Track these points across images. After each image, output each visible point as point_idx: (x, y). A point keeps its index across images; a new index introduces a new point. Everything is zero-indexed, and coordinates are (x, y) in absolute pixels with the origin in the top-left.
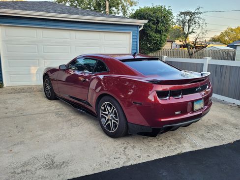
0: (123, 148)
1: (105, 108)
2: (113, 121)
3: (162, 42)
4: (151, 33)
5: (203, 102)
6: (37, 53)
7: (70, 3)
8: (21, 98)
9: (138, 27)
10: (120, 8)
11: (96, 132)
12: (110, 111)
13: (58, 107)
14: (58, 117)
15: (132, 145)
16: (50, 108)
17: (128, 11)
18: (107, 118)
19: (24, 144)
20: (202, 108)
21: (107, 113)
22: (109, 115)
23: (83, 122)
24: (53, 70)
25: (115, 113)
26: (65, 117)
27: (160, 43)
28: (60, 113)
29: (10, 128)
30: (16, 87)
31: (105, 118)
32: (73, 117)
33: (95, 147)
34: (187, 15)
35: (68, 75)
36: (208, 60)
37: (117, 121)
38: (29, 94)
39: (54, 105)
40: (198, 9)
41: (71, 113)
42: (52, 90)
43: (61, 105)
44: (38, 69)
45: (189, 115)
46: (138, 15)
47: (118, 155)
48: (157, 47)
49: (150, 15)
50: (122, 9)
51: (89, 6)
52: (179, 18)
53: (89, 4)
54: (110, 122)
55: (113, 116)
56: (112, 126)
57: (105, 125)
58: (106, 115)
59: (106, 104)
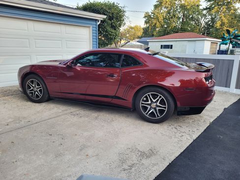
1: (147, 99)
2: (158, 108)
9: (97, 21)
12: (154, 101)
31: (147, 108)
54: (153, 110)
55: (158, 104)
56: (157, 113)
57: (147, 114)
58: (148, 104)
59: (149, 95)
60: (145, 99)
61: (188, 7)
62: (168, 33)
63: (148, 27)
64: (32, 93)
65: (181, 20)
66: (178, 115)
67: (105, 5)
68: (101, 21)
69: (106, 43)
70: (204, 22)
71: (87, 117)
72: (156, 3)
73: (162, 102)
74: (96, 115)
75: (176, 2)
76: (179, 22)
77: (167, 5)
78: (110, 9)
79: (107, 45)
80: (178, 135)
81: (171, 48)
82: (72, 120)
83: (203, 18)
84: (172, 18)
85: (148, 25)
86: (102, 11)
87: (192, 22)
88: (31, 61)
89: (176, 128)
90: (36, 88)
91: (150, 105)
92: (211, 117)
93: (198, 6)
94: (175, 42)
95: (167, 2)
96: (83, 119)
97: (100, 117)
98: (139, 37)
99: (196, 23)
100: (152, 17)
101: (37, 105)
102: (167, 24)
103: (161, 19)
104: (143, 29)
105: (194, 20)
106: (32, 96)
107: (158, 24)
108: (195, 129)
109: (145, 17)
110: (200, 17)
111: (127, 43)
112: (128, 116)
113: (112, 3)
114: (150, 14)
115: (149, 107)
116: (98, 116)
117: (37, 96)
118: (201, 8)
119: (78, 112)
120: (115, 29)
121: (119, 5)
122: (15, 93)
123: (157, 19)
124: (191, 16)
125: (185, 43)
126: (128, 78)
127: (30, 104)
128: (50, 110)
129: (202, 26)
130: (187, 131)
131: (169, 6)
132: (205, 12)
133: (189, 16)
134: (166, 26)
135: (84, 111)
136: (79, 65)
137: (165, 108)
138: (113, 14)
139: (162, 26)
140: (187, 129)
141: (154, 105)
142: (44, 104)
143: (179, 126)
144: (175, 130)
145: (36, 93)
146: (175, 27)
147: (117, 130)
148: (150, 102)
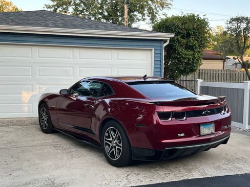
0: (126, 175)
1: (109, 134)
2: (117, 147)
3: (195, 61)
4: (180, 50)
5: (214, 127)
6: (31, 77)
7: (74, 7)
8: (10, 131)
9: (163, 42)
10: (146, 12)
11: (98, 162)
12: (114, 137)
13: (56, 140)
14: (56, 150)
15: (136, 173)
16: (47, 141)
17: (157, 16)
18: (111, 144)
19: (23, 170)
20: (212, 134)
21: (111, 139)
22: (113, 141)
23: (86, 154)
24: (52, 96)
25: (119, 139)
26: (65, 149)
27: (192, 62)
28: (58, 146)
29: (5, 158)
30: (2, 120)
31: (109, 145)
32: (73, 150)
33: (97, 174)
34: (242, 22)
35: (70, 102)
36: (248, 84)
37: (120, 147)
38: (20, 127)
39: (52, 138)
41: (72, 146)
42: (49, 120)
43: (60, 138)
44: (31, 97)
45: (194, 138)
46: (164, 26)
47: (119, 180)
48: (190, 67)
49: (178, 27)
50: (149, 13)
51: (100, 11)
52: (230, 26)
53: (100, 8)
54: (114, 149)
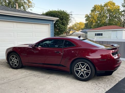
40: (71, 12)
55: (85, 69)
56: (84, 75)
57: (79, 75)
58: (79, 69)
59: (79, 64)
60: (77, 66)
61: (112, 11)
62: (100, 26)
63: (88, 23)
64: (13, 63)
65: (108, 18)
66: (97, 76)
67: (58, 12)
68: (56, 21)
69: (59, 34)
70: (123, 19)
71: (43, 77)
72: (92, 9)
73: (87, 68)
74: (49, 77)
75: (105, 8)
76: (107, 20)
77: (99, 10)
78: (61, 14)
79: (60, 34)
80: (97, 88)
81: (102, 35)
82: (34, 79)
83: (122, 17)
84: (102, 17)
85: (88, 22)
86: (56, 15)
87: (115, 19)
88: (14, 45)
89: (96, 84)
90: (15, 60)
91: (80, 70)
92: (120, 78)
93: (119, 10)
94: (104, 32)
95: (99, 8)
96: (40, 78)
97: (51, 77)
98: (82, 29)
99: (118, 20)
100: (90, 17)
101: (15, 70)
102: (100, 20)
103: (96, 18)
104: (85, 24)
105: (117, 18)
106: (13, 65)
107: (94, 21)
108: (109, 85)
109: (86, 17)
110: (120, 16)
111: (74, 33)
112: (68, 77)
113: (62, 11)
114: (89, 15)
115: (80, 71)
116: (50, 77)
117: (16, 65)
118: (120, 10)
119: (38, 75)
120: (64, 25)
121: (67, 12)
122: (3, 64)
123: (93, 18)
124: (115, 16)
125: (110, 32)
126: (70, 54)
127: (11, 69)
128: (22, 73)
129: (122, 21)
130: (103, 86)
131: (100, 10)
132: (123, 13)
133: (113, 16)
134: (99, 22)
135: (42, 74)
136: (39, 46)
137: (89, 71)
138: (63, 17)
139: (97, 22)
140: (104, 85)
141: (82, 70)
142: (19, 70)
143: (99, 83)
144: (96, 85)
145: (15, 63)
146: (104, 22)
147: (60, 85)
148: (80, 68)
